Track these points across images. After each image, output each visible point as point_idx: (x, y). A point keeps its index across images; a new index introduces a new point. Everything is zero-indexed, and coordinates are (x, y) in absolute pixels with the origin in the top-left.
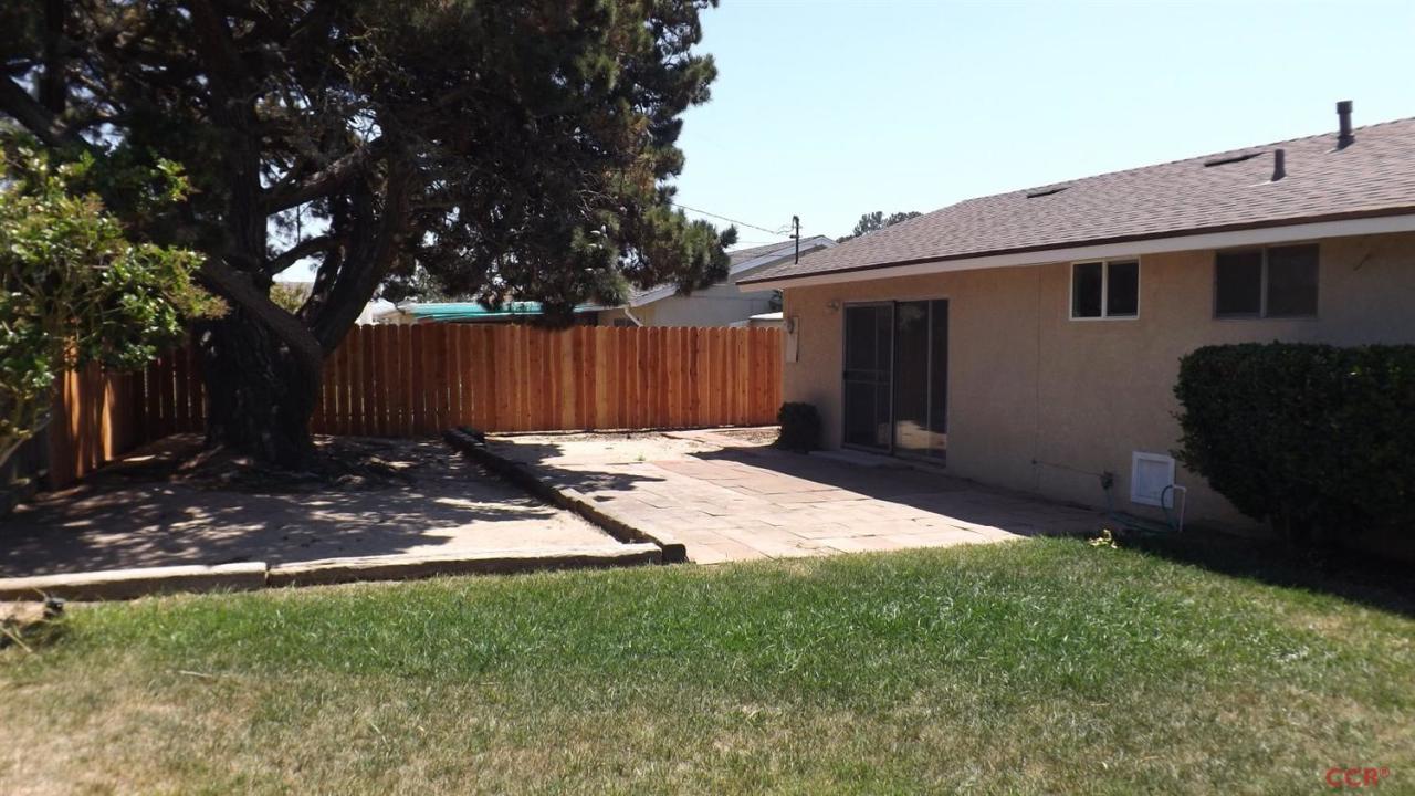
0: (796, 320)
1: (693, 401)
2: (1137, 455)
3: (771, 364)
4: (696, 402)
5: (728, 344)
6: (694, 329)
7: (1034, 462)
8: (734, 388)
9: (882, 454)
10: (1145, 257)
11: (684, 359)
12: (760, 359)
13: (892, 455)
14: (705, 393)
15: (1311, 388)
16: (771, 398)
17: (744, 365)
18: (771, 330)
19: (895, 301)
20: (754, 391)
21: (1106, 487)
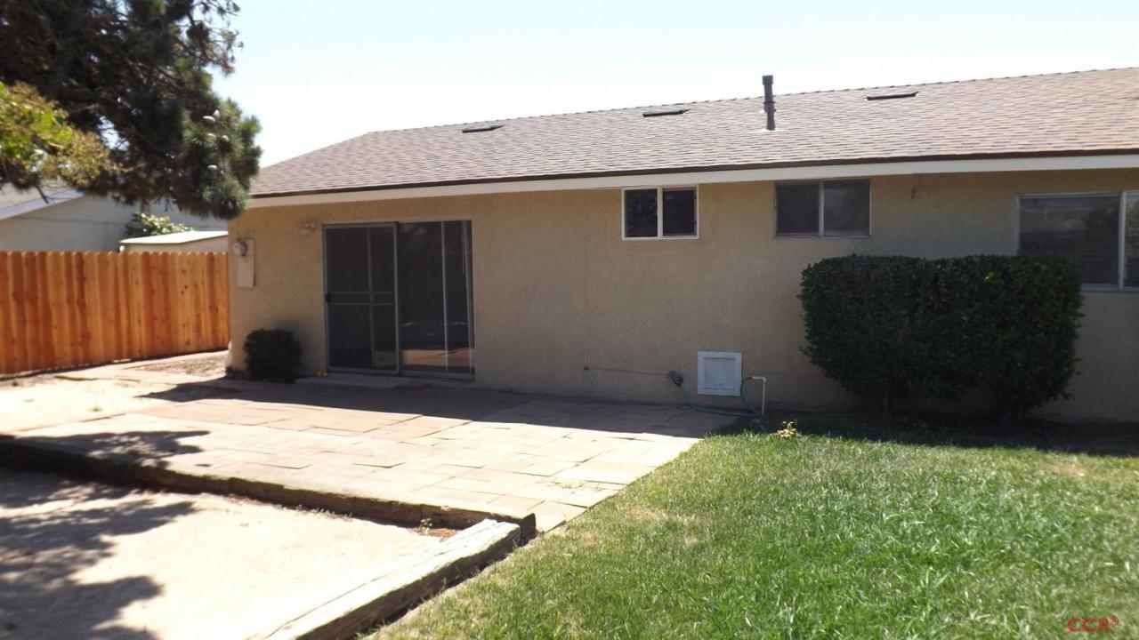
0: (250, 243)
1: (83, 336)
2: (702, 355)
3: (167, 291)
4: (87, 336)
5: (120, 269)
6: (80, 255)
7: (586, 369)
8: (129, 318)
9: (389, 375)
10: (702, 185)
11: (70, 286)
12: (155, 287)
13: (400, 375)
14: (97, 324)
15: (945, 290)
16: (169, 326)
17: (139, 293)
18: (165, 255)
19: (396, 222)
20: (151, 319)
21: (679, 385)
